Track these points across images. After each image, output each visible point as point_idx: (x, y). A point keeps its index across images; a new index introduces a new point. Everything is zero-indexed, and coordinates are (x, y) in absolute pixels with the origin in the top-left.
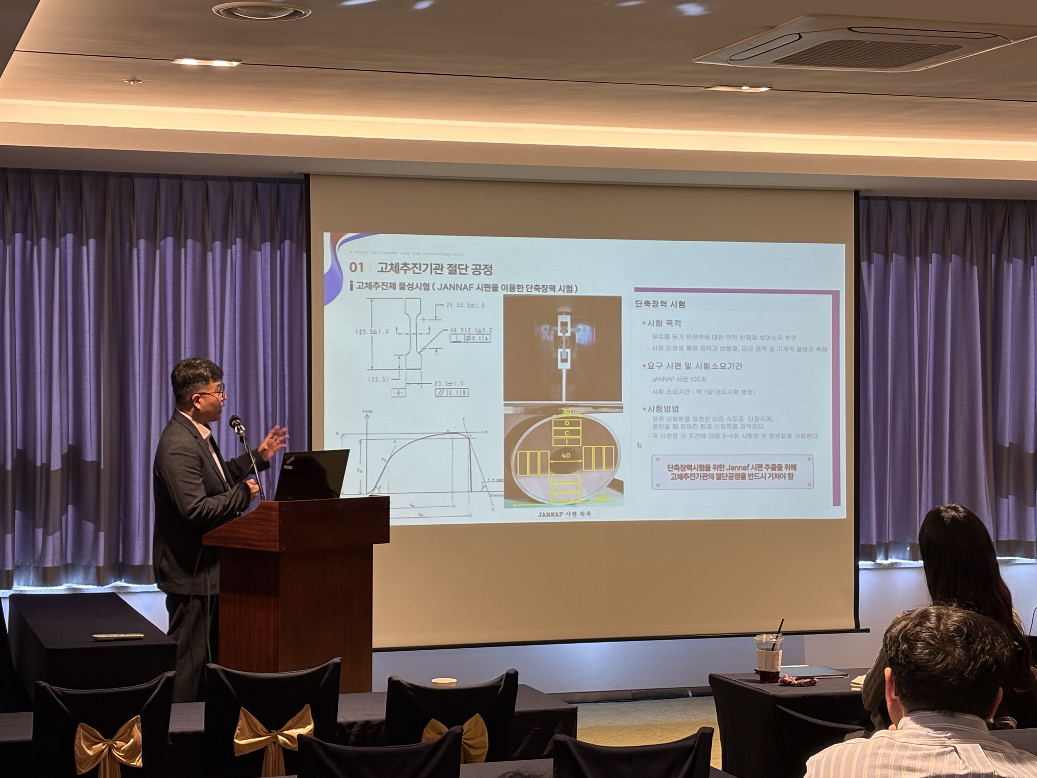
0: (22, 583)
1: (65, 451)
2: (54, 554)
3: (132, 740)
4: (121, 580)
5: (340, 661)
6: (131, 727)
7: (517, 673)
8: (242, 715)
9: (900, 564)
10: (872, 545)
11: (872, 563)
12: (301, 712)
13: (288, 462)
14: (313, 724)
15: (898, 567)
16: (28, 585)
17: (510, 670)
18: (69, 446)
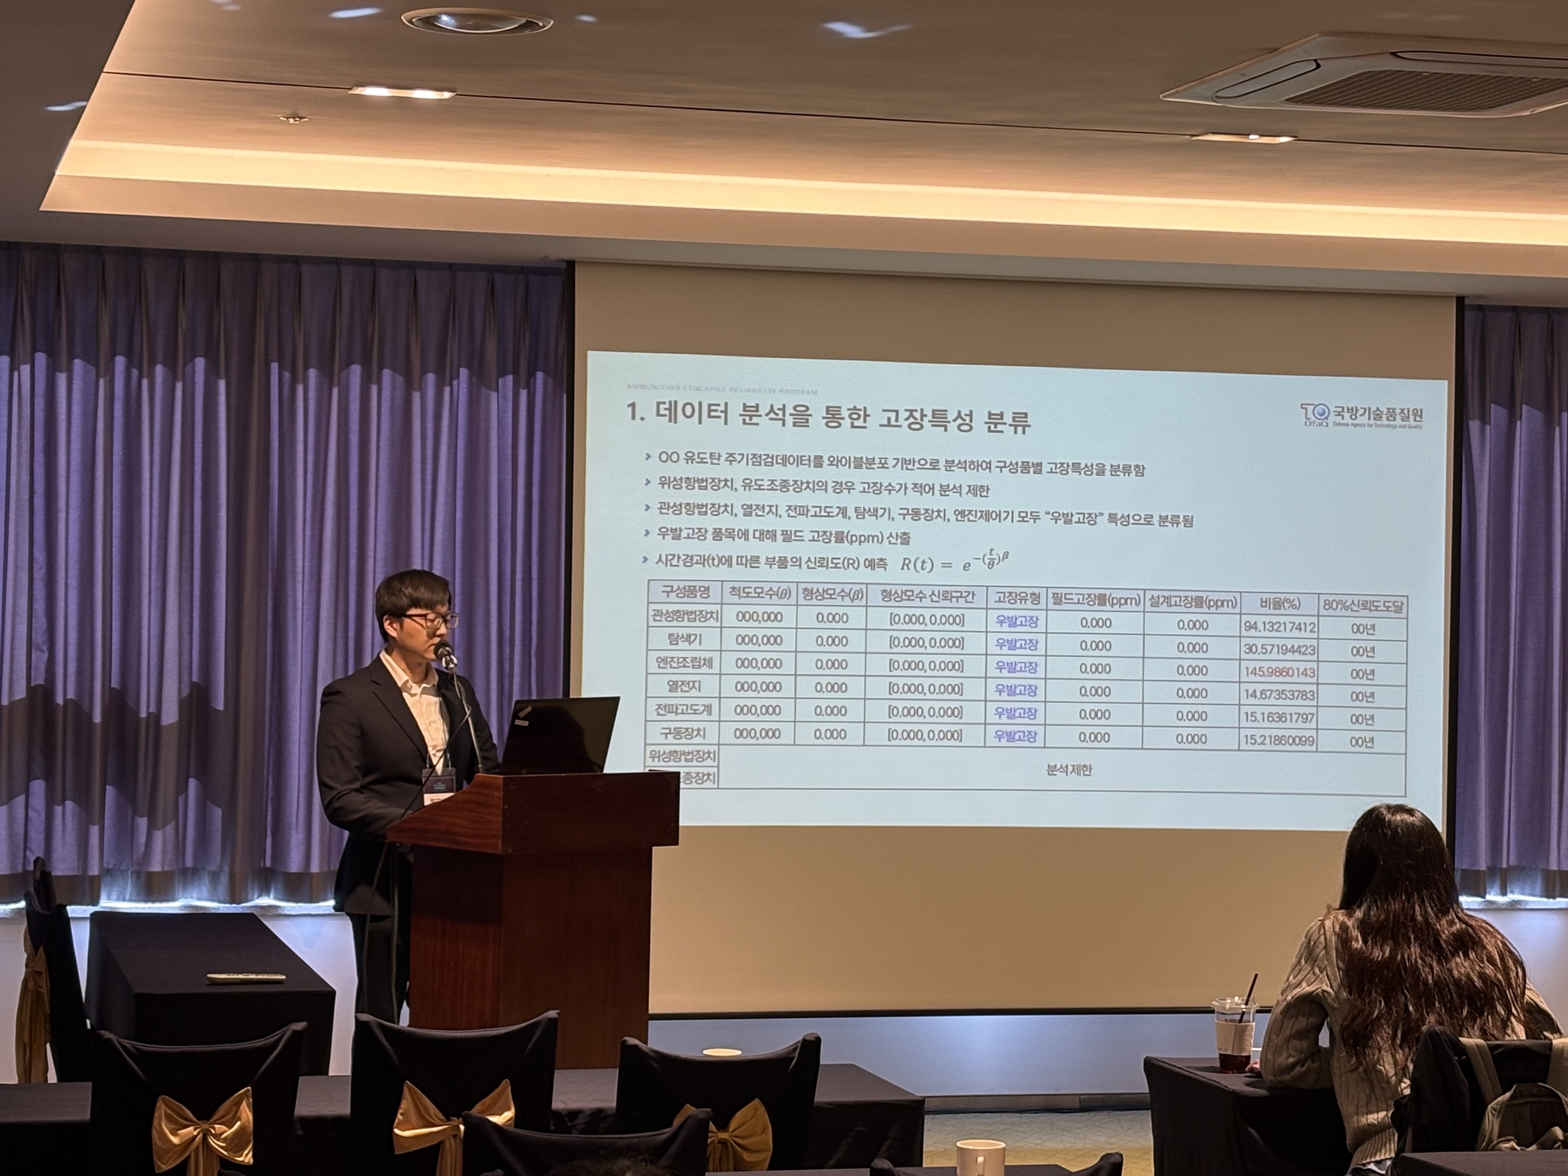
0: (114, 896)
1: (186, 692)
2: (164, 852)
3: (238, 1123)
4: (268, 895)
5: (556, 1016)
6: (238, 1104)
7: (818, 1040)
8: (406, 1093)
9: (1527, 902)
10: (1478, 871)
11: (1480, 899)
12: (496, 1091)
13: (522, 714)
14: (513, 1110)
15: (1523, 907)
16: (124, 900)
17: (808, 1035)
18: (192, 684)
